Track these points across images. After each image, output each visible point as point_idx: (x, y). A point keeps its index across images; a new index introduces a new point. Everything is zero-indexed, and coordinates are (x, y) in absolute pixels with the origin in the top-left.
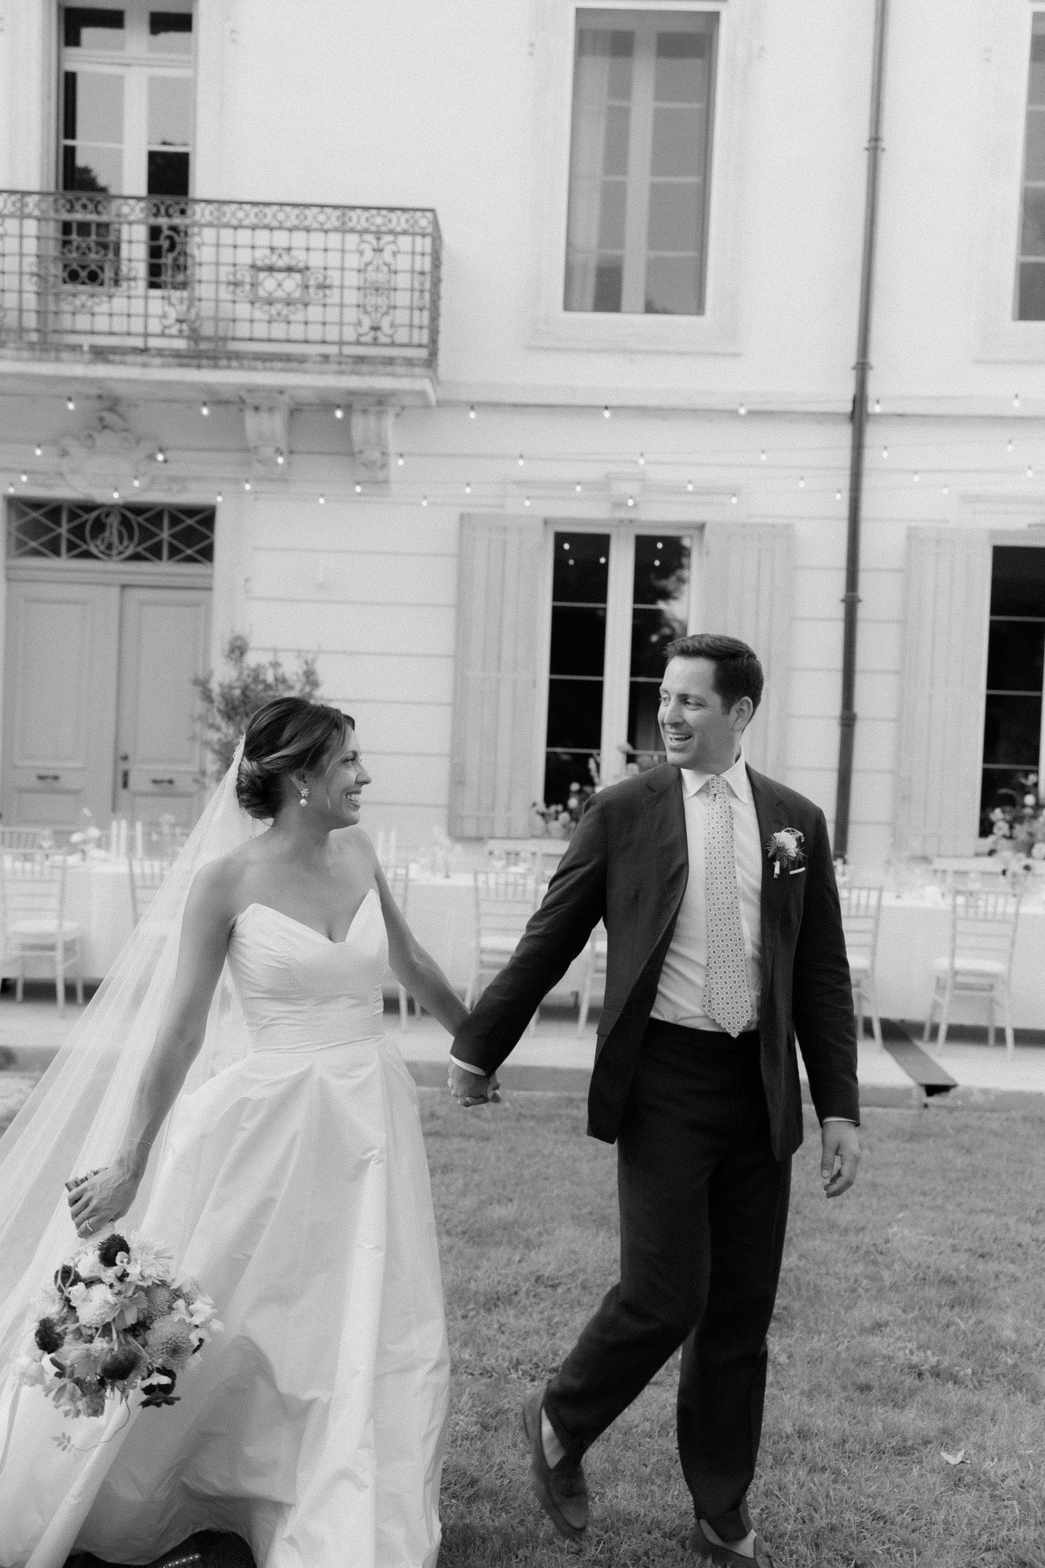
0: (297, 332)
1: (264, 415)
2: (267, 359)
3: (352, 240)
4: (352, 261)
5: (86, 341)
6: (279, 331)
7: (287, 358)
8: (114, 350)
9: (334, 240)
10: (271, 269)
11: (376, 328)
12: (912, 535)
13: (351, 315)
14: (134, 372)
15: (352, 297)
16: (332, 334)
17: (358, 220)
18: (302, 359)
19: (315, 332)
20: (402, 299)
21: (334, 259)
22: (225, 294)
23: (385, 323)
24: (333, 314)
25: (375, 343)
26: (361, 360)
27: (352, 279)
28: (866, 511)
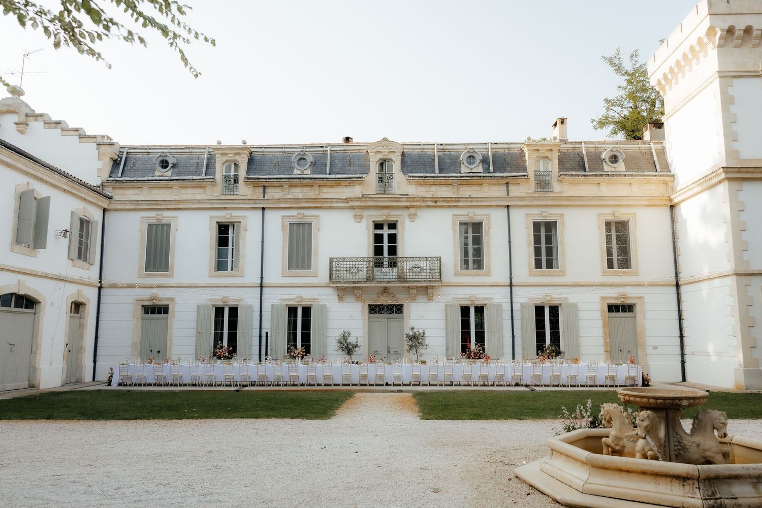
0: (420, 277)
1: (413, 290)
2: (415, 282)
3: (428, 262)
4: (428, 265)
5: (386, 280)
6: (417, 277)
7: (418, 281)
8: (390, 281)
9: (425, 262)
10: (415, 267)
11: (432, 276)
12: (521, 305)
13: (428, 274)
14: (394, 285)
15: (428, 271)
16: (425, 277)
17: (428, 259)
18: (421, 281)
19: (422, 277)
20: (437, 271)
21: (425, 265)
22: (408, 271)
23: (434, 275)
24: (425, 274)
25: (432, 278)
26: (430, 281)
27: (428, 268)
28: (513, 301)
